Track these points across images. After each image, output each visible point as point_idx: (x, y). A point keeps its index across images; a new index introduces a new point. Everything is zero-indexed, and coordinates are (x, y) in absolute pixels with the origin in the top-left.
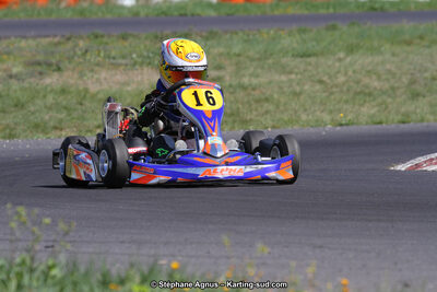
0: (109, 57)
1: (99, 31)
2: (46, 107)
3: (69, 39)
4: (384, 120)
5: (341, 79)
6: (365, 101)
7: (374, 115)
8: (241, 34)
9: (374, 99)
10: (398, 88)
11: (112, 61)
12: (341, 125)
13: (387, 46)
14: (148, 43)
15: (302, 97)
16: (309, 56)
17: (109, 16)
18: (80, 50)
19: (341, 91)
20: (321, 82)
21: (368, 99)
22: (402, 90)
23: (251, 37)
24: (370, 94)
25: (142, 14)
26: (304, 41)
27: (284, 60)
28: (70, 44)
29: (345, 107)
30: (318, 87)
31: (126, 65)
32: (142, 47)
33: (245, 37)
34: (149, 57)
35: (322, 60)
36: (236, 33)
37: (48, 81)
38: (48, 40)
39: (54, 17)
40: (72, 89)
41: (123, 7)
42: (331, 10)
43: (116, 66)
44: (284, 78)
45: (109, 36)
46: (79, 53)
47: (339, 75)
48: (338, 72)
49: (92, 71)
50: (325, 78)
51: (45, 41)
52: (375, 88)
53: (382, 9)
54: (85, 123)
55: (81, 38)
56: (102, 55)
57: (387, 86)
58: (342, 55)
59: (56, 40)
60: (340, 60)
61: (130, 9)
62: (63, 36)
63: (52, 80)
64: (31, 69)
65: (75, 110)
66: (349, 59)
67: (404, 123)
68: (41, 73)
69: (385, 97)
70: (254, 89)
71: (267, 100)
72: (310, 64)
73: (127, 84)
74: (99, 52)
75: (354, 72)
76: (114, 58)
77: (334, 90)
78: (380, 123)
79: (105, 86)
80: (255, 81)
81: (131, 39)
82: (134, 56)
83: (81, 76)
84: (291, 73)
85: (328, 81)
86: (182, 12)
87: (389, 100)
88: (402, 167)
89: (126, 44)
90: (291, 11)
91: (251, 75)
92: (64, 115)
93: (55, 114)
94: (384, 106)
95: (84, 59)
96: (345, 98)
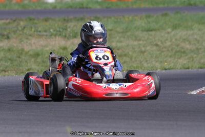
0: (37, 31)
1: (32, 17)
3: (14, 21)
4: (190, 66)
5: (168, 43)
6: (181, 56)
7: (185, 64)
8: (113, 18)
9: (186, 55)
10: (201, 49)
11: (39, 33)
12: (166, 69)
13: (196, 25)
14: (60, 23)
15: (145, 54)
16: (151, 31)
17: (39, 8)
19: (168, 50)
20: (157, 45)
21: (183, 55)
23: (119, 20)
24: (184, 52)
25: (58, 7)
26: (149, 23)
27: (137, 33)
28: (14, 24)
29: (169, 59)
30: (155, 48)
31: (47, 35)
32: (56, 25)
33: (116, 20)
34: (60, 31)
35: (158, 33)
36: (110, 18)
37: (1, 44)
38: (3, 21)
39: (7, 8)
40: (14, 49)
42: (166, 5)
43: (40, 36)
44: (136, 43)
45: (38, 19)
46: (20, 28)
47: (167, 41)
48: (167, 40)
49: (27, 39)
50: (159, 43)
52: (187, 49)
54: (21, 68)
55: (22, 20)
56: (33, 30)
57: (194, 48)
58: (169, 30)
59: (8, 21)
60: (168, 33)
61: (51, 4)
62: (11, 19)
63: (4, 44)
65: (15, 60)
66: (173, 33)
67: (201, 68)
69: (192, 54)
70: (118, 49)
71: (125, 55)
72: (151, 35)
74: (31, 28)
75: (176, 40)
76: (40, 32)
77: (164, 49)
78: (188, 68)
79: (34, 47)
80: (119, 45)
81: (50, 21)
82: (52, 30)
83: (21, 41)
84: (140, 40)
85: (161, 45)
87: (195, 56)
89: (48, 24)
90: (143, 5)
91: (118, 42)
92: (9, 63)
93: (4, 63)
94: (191, 59)
95: (23, 32)
96: (170, 54)
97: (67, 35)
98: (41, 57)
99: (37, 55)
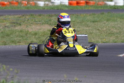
1: (32, 14)
2: (16, 36)
3: (23, 16)
4: (117, 41)
5: (105, 29)
6: (112, 36)
7: (114, 40)
9: (114, 35)
10: (122, 32)
11: (36, 22)
12: (104, 43)
13: (119, 19)
14: (47, 17)
15: (93, 34)
16: (95, 22)
17: (36, 9)
18: (27, 19)
19: (105, 33)
20: (98, 30)
21: (112, 35)
22: (122, 33)
25: (46, 9)
27: (88, 23)
28: (24, 17)
30: (98, 31)
31: (40, 24)
32: (45, 18)
33: (76, 16)
34: (47, 22)
35: (99, 23)
36: (74, 15)
37: (17, 28)
39: (19, 9)
40: (24, 31)
41: (40, 7)
42: (102, 8)
43: (37, 24)
44: (87, 28)
45: (36, 15)
46: (26, 20)
47: (104, 28)
48: (104, 27)
49: (30, 25)
50: (100, 29)
51: (16, 16)
52: (115, 32)
53: (117, 8)
54: (27, 41)
55: (27, 16)
56: (33, 21)
57: (118, 31)
58: (105, 22)
59: (20, 16)
60: (104, 23)
61: (42, 7)
63: (18, 28)
64: (12, 24)
65: (24, 37)
66: (107, 23)
67: (123, 42)
68: (15, 26)
69: (117, 35)
70: (78, 32)
72: (95, 24)
73: (40, 29)
75: (109, 27)
76: (37, 22)
77: (102, 32)
79: (34, 30)
80: (79, 29)
81: (42, 16)
82: (43, 21)
83: (27, 27)
84: (89, 27)
85: (101, 30)
86: (58, 8)
87: (119, 36)
88: (121, 56)
90: (90, 8)
91: (78, 27)
92: (21, 38)
93: (18, 38)
94: (117, 37)
95: (28, 22)
96: (105, 35)
97: (51, 24)
98: (38, 35)
99: (36, 34)
